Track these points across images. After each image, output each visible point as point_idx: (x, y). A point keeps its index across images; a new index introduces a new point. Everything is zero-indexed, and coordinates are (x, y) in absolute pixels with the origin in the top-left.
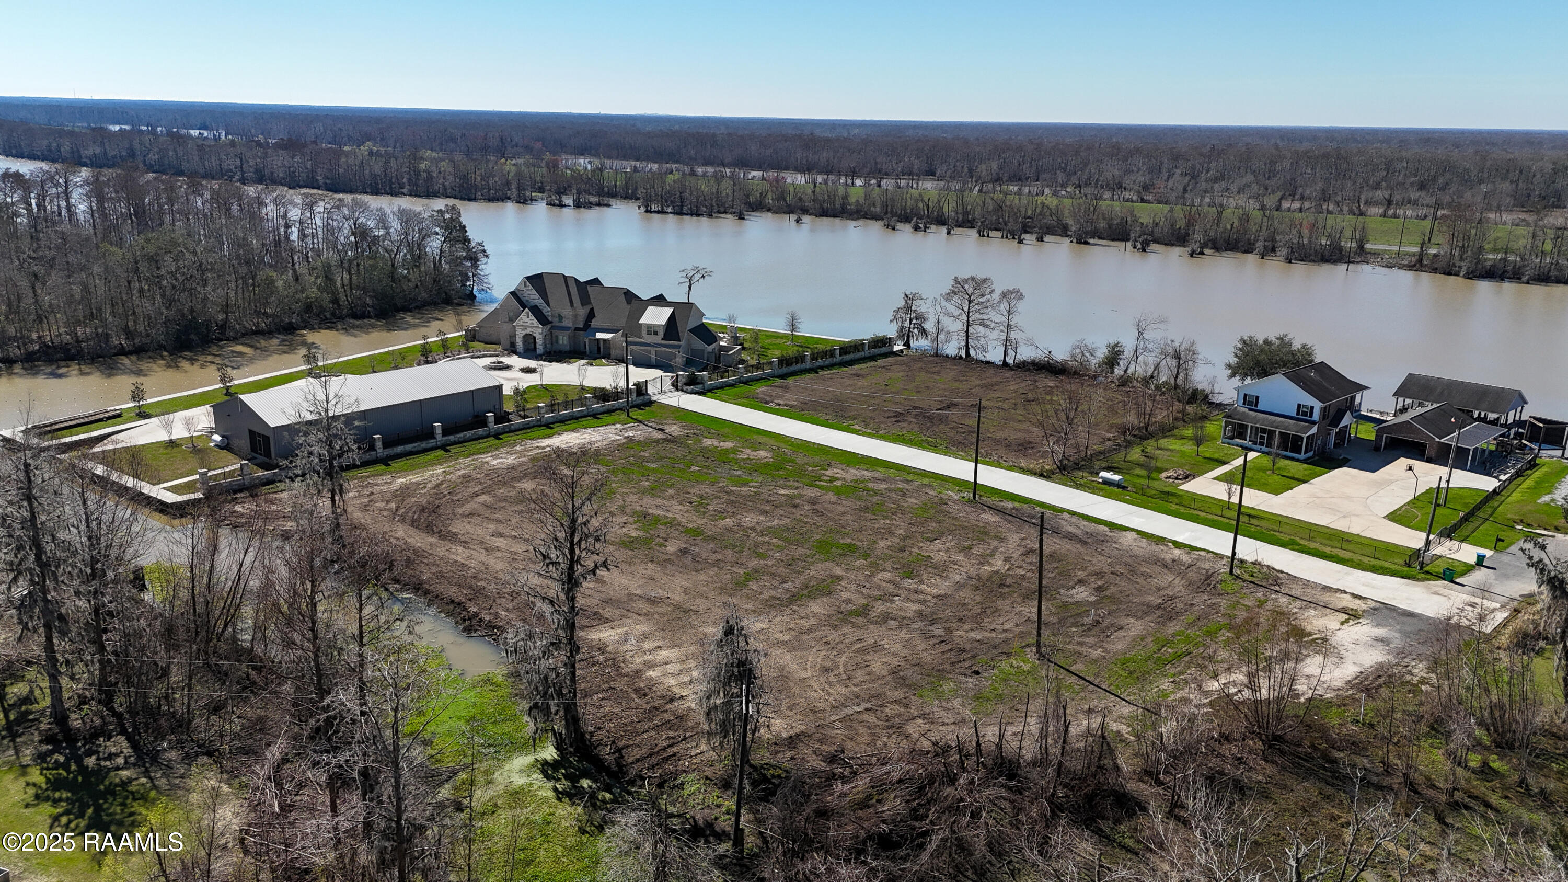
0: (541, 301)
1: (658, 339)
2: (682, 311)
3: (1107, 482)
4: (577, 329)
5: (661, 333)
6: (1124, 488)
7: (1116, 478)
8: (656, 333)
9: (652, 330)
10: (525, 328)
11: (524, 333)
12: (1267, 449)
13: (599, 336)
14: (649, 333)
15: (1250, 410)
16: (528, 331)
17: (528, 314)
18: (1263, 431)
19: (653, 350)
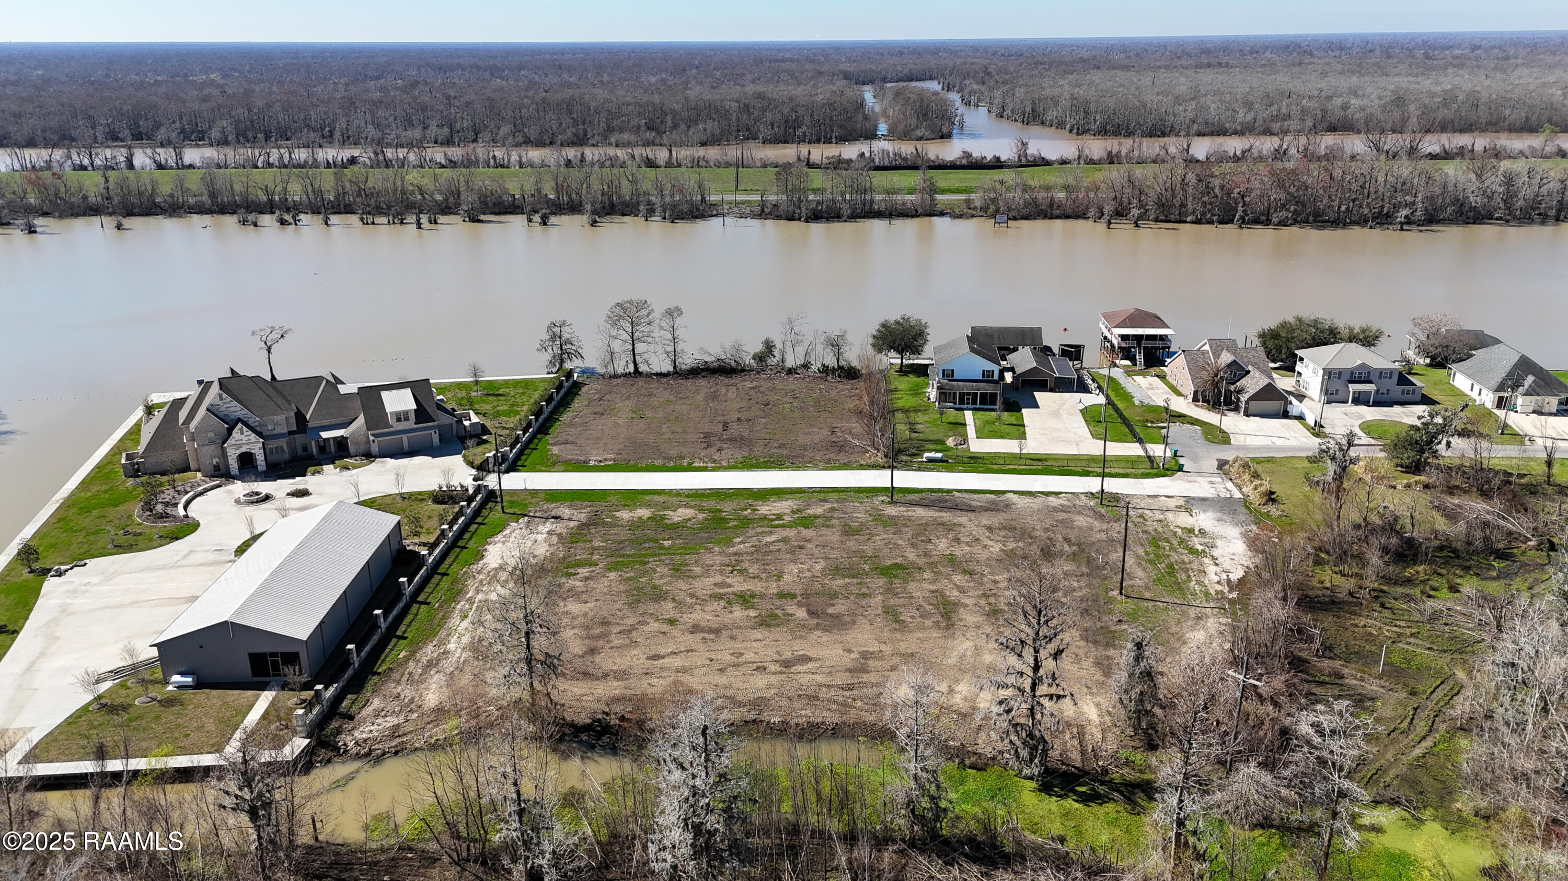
0: (245, 411)
1: (411, 424)
2: (420, 388)
3: (931, 460)
4: (290, 433)
5: (412, 417)
6: (947, 461)
7: (939, 455)
8: (407, 419)
9: (401, 417)
10: (240, 446)
11: (239, 452)
12: (973, 407)
13: (325, 435)
14: (399, 420)
15: (949, 380)
16: (244, 449)
17: (241, 430)
18: (968, 394)
19: (405, 437)
